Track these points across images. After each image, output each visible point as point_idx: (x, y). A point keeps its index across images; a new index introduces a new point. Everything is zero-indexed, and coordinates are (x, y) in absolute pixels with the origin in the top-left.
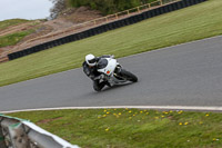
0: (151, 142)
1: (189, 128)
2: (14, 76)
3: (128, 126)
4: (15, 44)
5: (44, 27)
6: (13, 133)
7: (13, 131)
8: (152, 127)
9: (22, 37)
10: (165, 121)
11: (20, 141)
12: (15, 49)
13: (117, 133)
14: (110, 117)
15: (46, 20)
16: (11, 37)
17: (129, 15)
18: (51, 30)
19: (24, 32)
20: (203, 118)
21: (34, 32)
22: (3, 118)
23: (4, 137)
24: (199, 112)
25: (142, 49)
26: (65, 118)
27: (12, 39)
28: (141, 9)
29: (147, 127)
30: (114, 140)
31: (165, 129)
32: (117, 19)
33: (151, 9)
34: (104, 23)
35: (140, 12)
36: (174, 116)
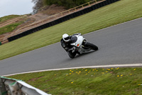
0: (100, 89)
1: (124, 78)
2: (12, 52)
3: (85, 80)
4: (12, 31)
5: (29, 19)
6: (12, 89)
7: (11, 87)
8: (101, 79)
9: (16, 26)
10: (108, 75)
11: (17, 94)
12: (12, 35)
13: (78, 84)
14: (74, 74)
15: (31, 15)
16: (9, 27)
17: (83, 8)
18: (34, 20)
19: (17, 23)
20: (132, 71)
21: (23, 23)
22: (6, 80)
23: (7, 92)
24: (129, 68)
25: (93, 29)
26: (45, 77)
27: (10, 28)
28: (91, 3)
29: (97, 79)
30: (77, 89)
31: (109, 80)
32: (76, 11)
33: (97, 3)
34: (67, 14)
35: (90, 6)
36: (114, 71)
